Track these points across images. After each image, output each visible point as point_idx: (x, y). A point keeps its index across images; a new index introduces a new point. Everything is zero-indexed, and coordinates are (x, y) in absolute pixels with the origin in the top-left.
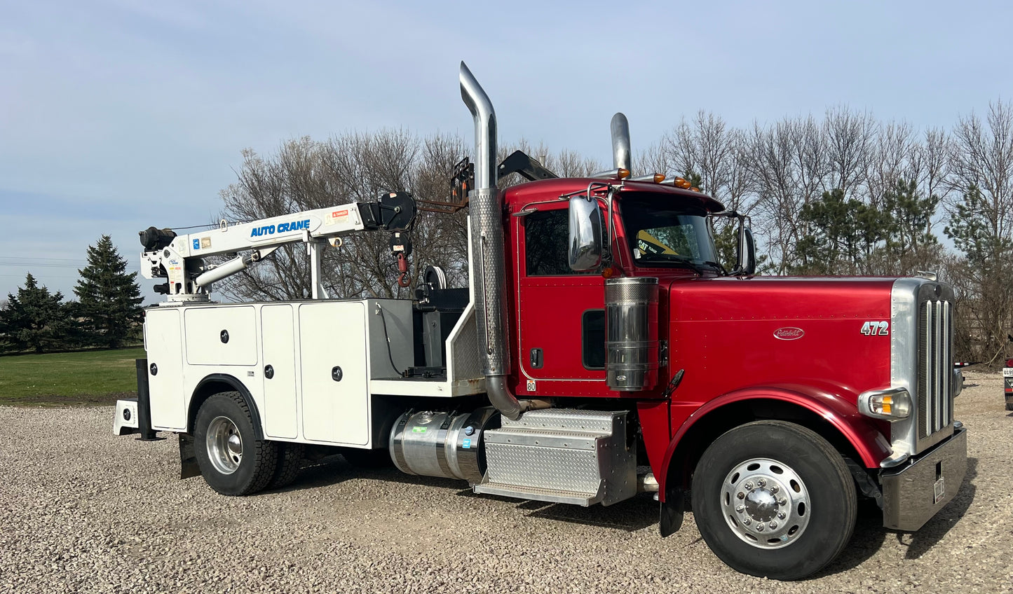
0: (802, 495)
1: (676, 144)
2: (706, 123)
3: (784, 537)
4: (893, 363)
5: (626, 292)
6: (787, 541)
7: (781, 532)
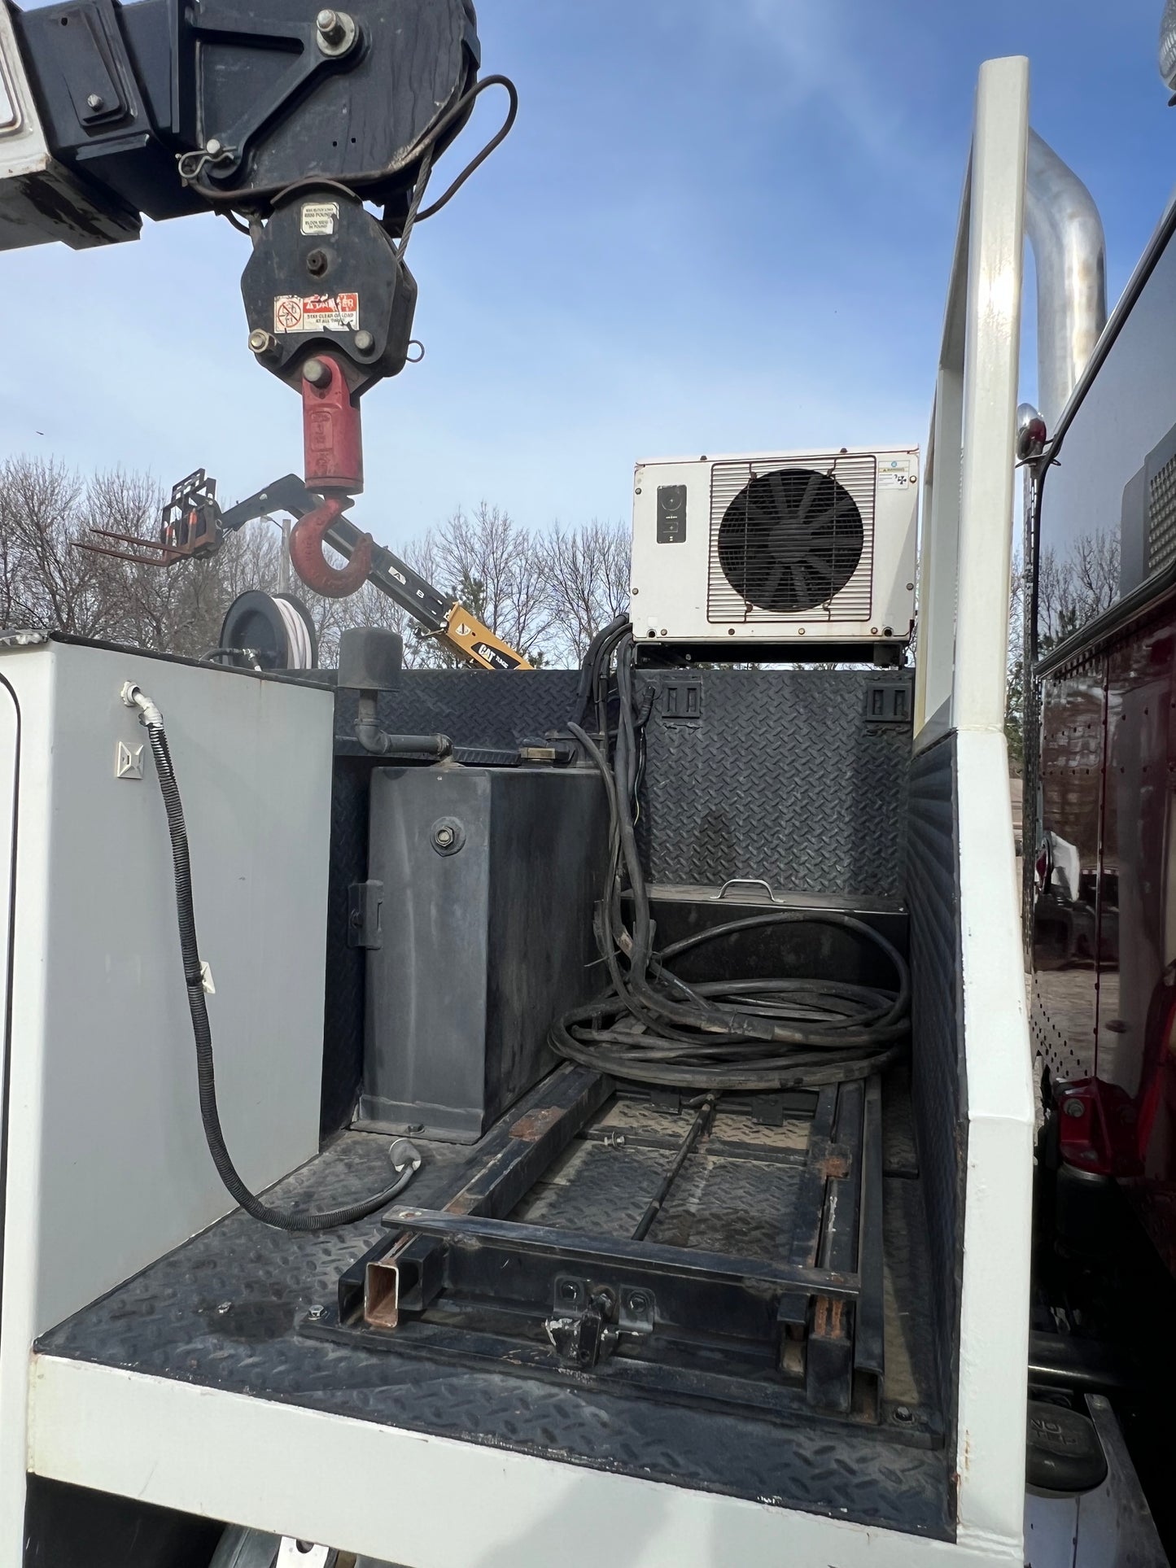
1: (450, 538)
2: (490, 517)
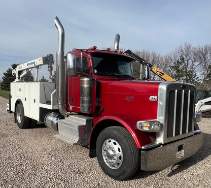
0: (121, 153)
3: (116, 166)
4: (158, 111)
5: (86, 83)
6: (117, 167)
7: (115, 164)
